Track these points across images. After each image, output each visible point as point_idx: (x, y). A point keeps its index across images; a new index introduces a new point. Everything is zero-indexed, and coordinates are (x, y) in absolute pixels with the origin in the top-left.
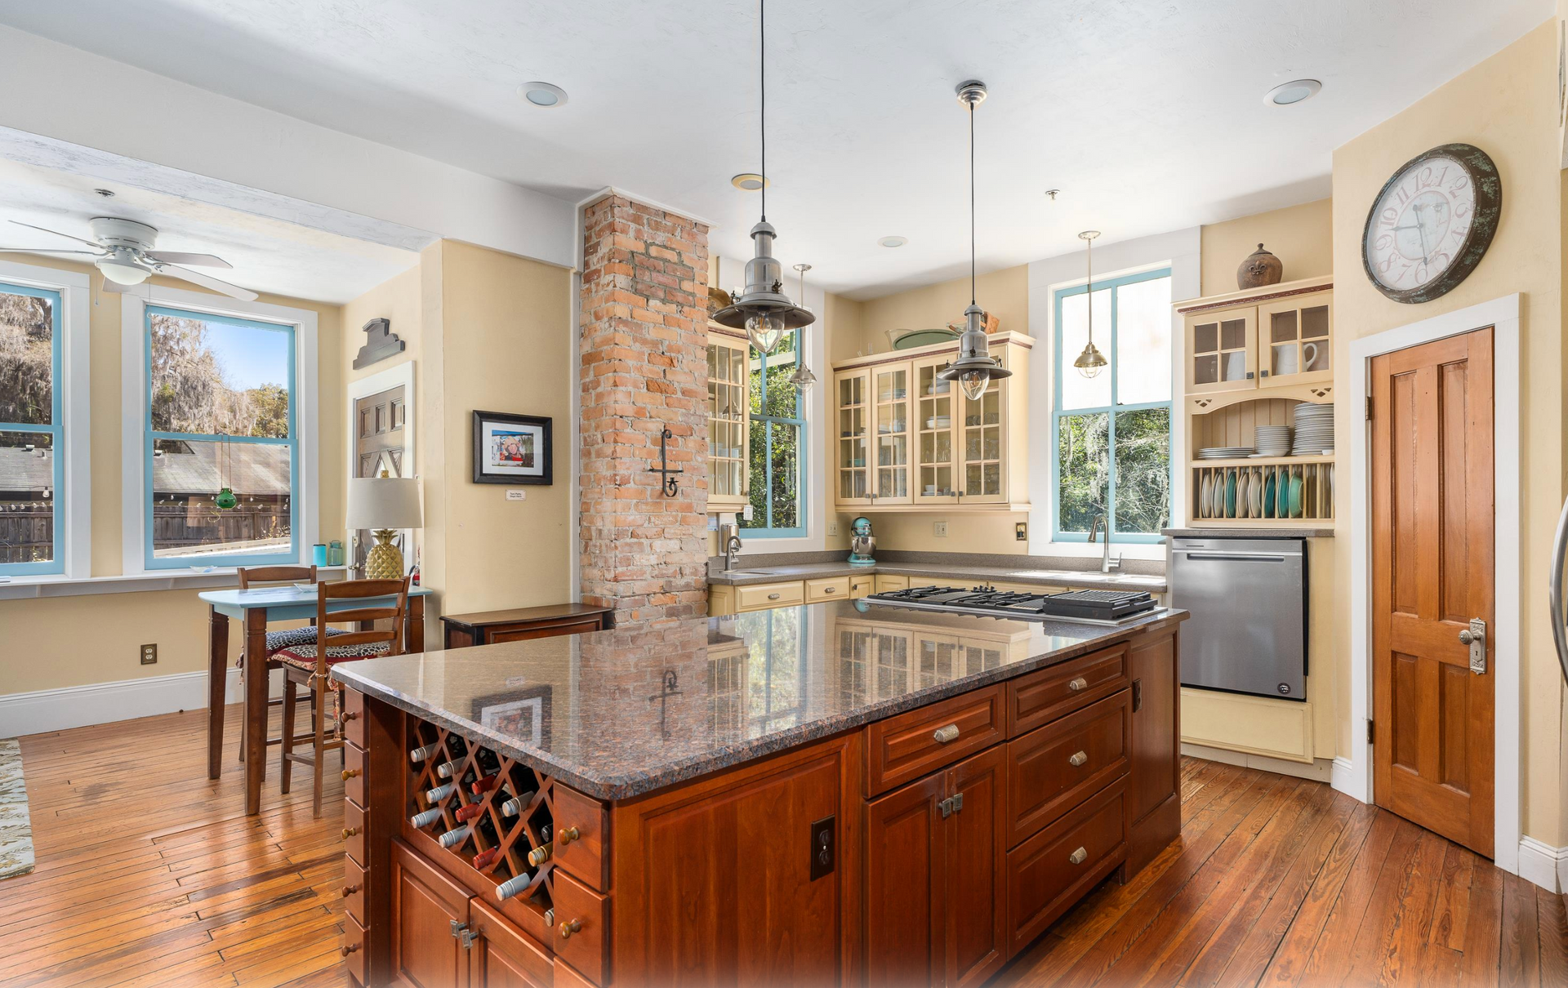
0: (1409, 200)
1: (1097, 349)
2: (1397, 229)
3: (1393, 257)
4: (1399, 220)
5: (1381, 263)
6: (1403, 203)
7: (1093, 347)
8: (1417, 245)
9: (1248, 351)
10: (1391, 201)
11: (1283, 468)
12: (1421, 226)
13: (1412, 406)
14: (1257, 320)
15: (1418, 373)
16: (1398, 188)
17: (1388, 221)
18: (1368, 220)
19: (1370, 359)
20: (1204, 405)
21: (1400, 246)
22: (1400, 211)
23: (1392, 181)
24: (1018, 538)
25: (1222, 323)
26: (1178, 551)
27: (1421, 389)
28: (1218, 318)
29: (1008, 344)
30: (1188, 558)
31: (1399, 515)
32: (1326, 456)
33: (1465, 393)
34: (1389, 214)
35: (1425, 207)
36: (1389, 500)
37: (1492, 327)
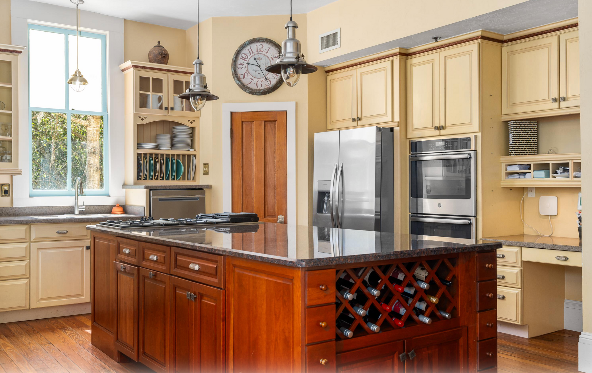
0: (254, 54)
1: (82, 74)
2: (248, 64)
3: (246, 74)
4: (249, 60)
5: (240, 75)
6: (251, 54)
7: (80, 72)
8: (257, 73)
9: (164, 95)
10: (245, 51)
11: (178, 156)
12: (259, 66)
13: (252, 135)
14: (168, 81)
15: (254, 123)
16: (248, 47)
17: (243, 59)
18: (235, 55)
19: (232, 113)
20: (143, 119)
21: (249, 71)
22: (249, 57)
23: (247, 43)
24: (3, 194)
25: (152, 78)
26: (155, 197)
27: (256, 129)
28: (151, 75)
29: (19, 55)
30: (159, 200)
31: (245, 179)
32: (191, 152)
33: (275, 133)
34: (244, 56)
35: (260, 59)
36: (241, 172)
37: (286, 112)
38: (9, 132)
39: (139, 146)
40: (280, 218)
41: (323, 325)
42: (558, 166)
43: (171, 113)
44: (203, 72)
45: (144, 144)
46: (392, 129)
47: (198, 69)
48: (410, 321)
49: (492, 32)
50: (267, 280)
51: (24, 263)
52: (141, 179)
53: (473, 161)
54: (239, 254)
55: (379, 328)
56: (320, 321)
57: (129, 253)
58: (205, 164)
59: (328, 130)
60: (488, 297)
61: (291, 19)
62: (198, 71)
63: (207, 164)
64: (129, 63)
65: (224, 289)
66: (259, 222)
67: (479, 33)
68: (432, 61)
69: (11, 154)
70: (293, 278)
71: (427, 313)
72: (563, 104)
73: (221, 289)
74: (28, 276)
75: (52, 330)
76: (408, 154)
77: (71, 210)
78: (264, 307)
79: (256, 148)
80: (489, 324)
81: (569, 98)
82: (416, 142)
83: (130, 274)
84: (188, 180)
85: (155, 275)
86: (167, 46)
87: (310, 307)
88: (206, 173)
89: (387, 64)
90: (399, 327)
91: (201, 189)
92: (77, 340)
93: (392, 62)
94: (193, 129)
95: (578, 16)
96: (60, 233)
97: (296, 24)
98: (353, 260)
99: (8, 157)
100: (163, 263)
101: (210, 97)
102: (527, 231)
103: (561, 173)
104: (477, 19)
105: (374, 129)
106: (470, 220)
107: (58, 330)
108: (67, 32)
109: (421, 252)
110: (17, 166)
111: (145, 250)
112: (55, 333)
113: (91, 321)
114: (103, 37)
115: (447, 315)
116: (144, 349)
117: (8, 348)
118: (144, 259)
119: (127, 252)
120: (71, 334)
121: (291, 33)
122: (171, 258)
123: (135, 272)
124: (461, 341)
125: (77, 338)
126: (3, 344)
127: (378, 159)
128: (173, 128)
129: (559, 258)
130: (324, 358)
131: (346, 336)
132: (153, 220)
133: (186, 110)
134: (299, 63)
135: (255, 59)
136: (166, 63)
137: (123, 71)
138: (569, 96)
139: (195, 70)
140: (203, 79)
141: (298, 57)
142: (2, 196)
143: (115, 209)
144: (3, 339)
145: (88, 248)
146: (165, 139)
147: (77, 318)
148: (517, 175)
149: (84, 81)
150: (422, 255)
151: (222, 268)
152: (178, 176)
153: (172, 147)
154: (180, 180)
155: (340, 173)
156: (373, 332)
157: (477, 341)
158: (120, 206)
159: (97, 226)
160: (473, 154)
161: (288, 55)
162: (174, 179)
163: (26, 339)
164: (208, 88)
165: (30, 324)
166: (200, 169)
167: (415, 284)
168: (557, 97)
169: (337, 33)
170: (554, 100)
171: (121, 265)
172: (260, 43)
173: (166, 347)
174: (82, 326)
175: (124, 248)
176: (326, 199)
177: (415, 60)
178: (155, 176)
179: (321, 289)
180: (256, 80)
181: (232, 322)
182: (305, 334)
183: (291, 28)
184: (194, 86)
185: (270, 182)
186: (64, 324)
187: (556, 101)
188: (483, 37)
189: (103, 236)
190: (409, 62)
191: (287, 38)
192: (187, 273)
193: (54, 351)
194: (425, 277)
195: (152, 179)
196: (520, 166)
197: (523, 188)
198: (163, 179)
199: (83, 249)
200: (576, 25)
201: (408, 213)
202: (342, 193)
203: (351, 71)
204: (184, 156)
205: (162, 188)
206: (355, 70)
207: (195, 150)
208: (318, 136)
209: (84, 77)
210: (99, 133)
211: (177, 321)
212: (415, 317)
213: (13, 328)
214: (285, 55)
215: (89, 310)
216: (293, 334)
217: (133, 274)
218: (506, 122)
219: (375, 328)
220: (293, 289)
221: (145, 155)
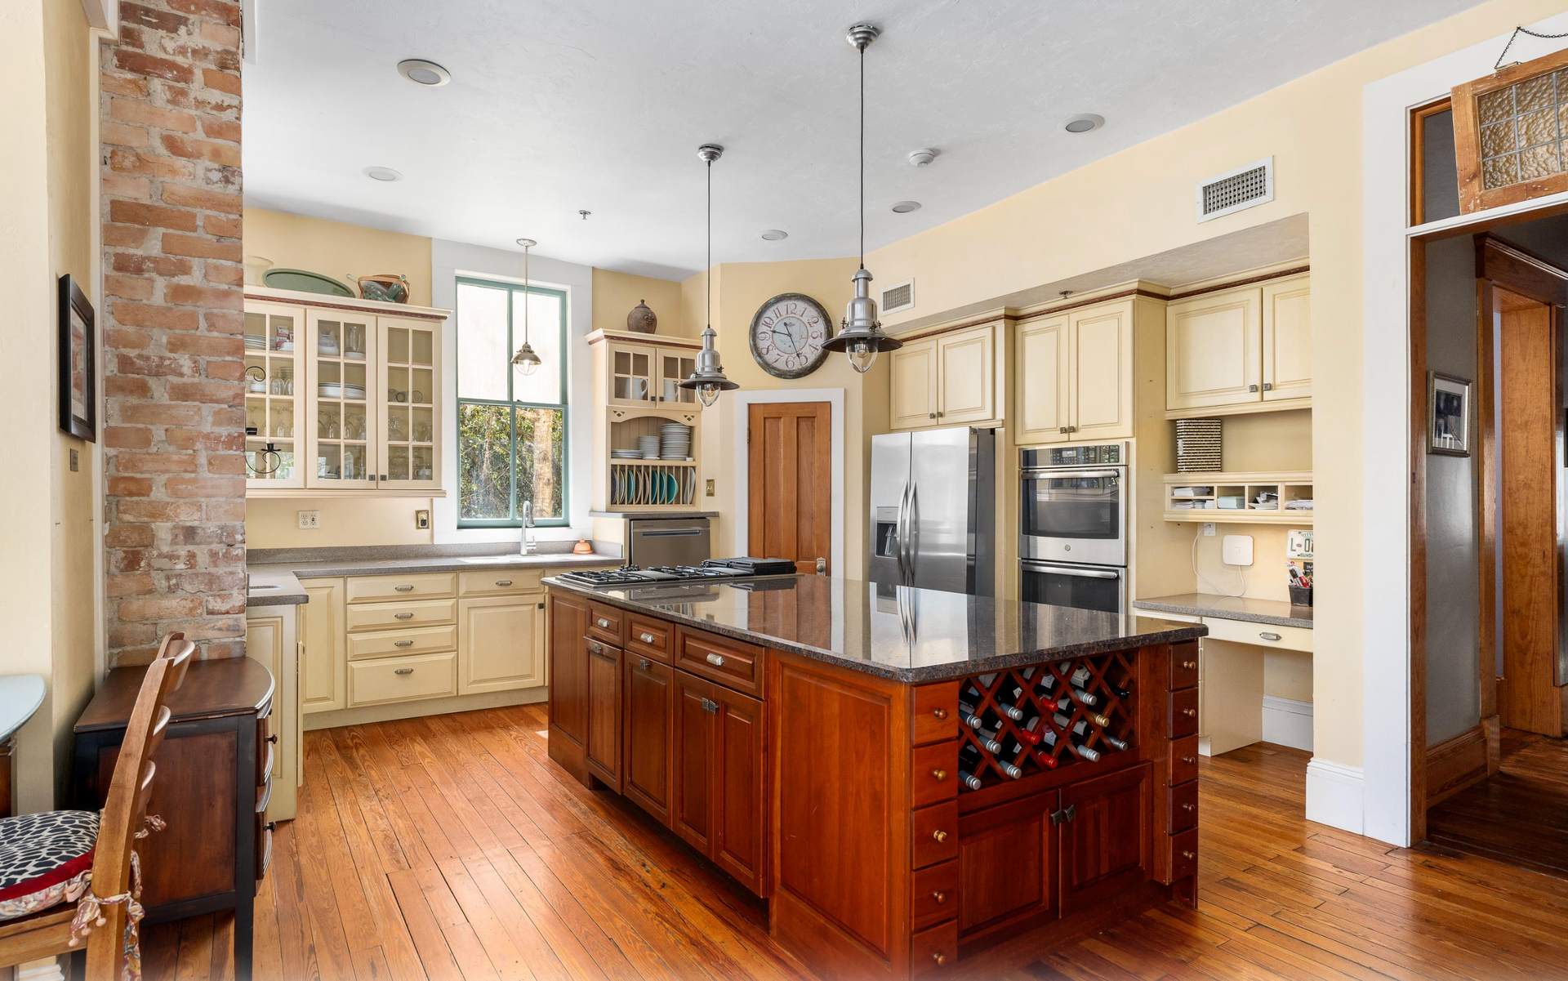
0: (782, 318)
1: (533, 349)
2: (774, 332)
4: (775, 327)
5: (762, 349)
6: (778, 318)
7: (529, 347)
8: (787, 345)
9: (650, 379)
10: (769, 313)
11: (670, 468)
12: (790, 335)
13: (779, 437)
14: (655, 358)
15: (782, 419)
16: (775, 307)
17: (767, 325)
18: (755, 320)
19: (749, 405)
20: (619, 415)
21: (775, 342)
22: (775, 322)
23: (772, 301)
24: (420, 526)
25: (634, 354)
26: (637, 530)
27: (785, 428)
28: (631, 349)
29: (443, 321)
30: (644, 535)
31: (768, 503)
32: (689, 462)
33: (813, 435)
34: (768, 320)
35: (792, 325)
36: (762, 493)
37: (830, 403)
38: (428, 435)
39: (614, 455)
40: (821, 563)
41: (940, 775)
42: (1258, 490)
43: (660, 406)
44: (717, 348)
45: (620, 451)
46: (993, 431)
47: (708, 343)
48: (1066, 757)
49: (1155, 283)
50: (840, 694)
51: (450, 629)
52: (616, 503)
53: (1122, 482)
54: (793, 648)
55: (1020, 771)
56: (934, 769)
57: (608, 626)
58: (708, 481)
59: (891, 431)
60: (1188, 714)
61: (862, 267)
62: (708, 346)
63: (712, 480)
64: (600, 333)
65: (766, 700)
66: (797, 573)
67: (1135, 286)
68: (1057, 329)
69: (430, 467)
70: (891, 696)
71: (1090, 741)
72: (1268, 395)
73: (761, 699)
74: (455, 648)
75: (488, 728)
76: (1017, 469)
77: (516, 551)
78: (837, 736)
79: (785, 458)
80: (1189, 758)
81: (1278, 386)
82: (1028, 451)
83: (608, 658)
84: (683, 503)
85: (650, 666)
86: (654, 306)
87: (918, 746)
88: (710, 494)
89: (985, 332)
90: (1049, 768)
91: (704, 518)
92: (527, 748)
93: (994, 329)
94: (691, 428)
95: (1310, 255)
96: (501, 585)
97: (869, 274)
98: (987, 667)
99: (427, 472)
100: (663, 649)
101: (726, 386)
102: (1201, 588)
103: (1264, 502)
104: (1135, 264)
105: (966, 431)
106: (1117, 571)
107: (500, 730)
108: (511, 287)
109: (1089, 648)
110: (440, 485)
111: (633, 624)
112: (494, 734)
113: (547, 717)
114: (562, 294)
115: (1122, 745)
116: (631, 775)
117: (427, 760)
118: (631, 638)
119: (605, 624)
120: (517, 737)
121: (861, 289)
122: (676, 640)
123: (619, 658)
124: (1143, 786)
125: (527, 745)
126: (419, 753)
127: (973, 475)
128: (662, 428)
129: (1265, 635)
130: (941, 831)
131: (969, 787)
132: (639, 570)
133: (681, 401)
134: (877, 335)
135: (785, 324)
136: (653, 332)
137: (590, 343)
138: (1278, 382)
139: (704, 343)
140: (715, 358)
141: (874, 327)
142: (418, 528)
143: (578, 547)
144: (420, 745)
145: (541, 606)
146: (650, 443)
147: (525, 709)
148: (1191, 503)
149: (536, 360)
150: (1091, 653)
151: (763, 668)
152: (669, 498)
153: (661, 456)
154: (672, 503)
155: (912, 495)
156: (1011, 778)
157: (1170, 787)
158: (586, 541)
159: (557, 579)
160: (1122, 470)
161: (857, 323)
162: (663, 503)
163: (451, 744)
164: (724, 372)
165: (458, 718)
166: (702, 488)
167: (1073, 695)
168: (1258, 383)
169: (909, 285)
170: (1254, 389)
171: (595, 644)
172: (792, 302)
173: (667, 778)
174: (532, 723)
175: (600, 618)
176: (889, 534)
177: (1028, 327)
178: (636, 498)
179: (938, 716)
180: (786, 356)
181: (779, 754)
182: (911, 791)
183: (861, 281)
184: (703, 369)
185: (805, 508)
186: (506, 719)
187: (1257, 390)
188: (1140, 292)
189: (567, 596)
190: (1019, 329)
191: (856, 297)
192: (702, 667)
193: (494, 767)
194: (1083, 681)
195: (632, 503)
196: (1196, 489)
197: (1197, 523)
198: (647, 503)
199: (534, 608)
200: (1307, 268)
201: (1017, 559)
202: (916, 523)
203: (929, 343)
204: (678, 468)
205: (648, 517)
206: (935, 342)
207: (694, 460)
208: (876, 440)
209: (535, 354)
210: (551, 430)
211: (685, 742)
212: (1072, 748)
213: (434, 726)
214: (852, 323)
215: (544, 697)
216: (889, 787)
217: (613, 660)
218: (1174, 422)
219: (1013, 771)
220: (889, 713)
221: (622, 467)
